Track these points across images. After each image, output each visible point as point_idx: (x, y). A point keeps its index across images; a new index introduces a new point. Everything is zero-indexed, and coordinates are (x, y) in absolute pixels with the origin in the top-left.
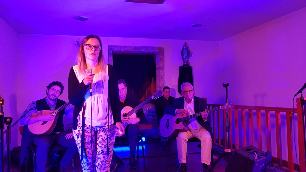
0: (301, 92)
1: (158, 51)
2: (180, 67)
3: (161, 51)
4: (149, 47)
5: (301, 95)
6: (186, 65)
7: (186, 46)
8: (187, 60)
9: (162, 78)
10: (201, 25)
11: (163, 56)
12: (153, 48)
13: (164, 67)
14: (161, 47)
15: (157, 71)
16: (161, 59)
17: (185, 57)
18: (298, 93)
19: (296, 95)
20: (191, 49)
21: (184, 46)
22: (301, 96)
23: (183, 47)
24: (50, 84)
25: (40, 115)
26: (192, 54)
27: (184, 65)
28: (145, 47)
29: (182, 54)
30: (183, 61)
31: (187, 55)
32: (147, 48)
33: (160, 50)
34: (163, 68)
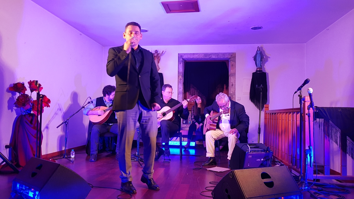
0: (301, 90)
1: (229, 57)
2: (253, 73)
3: (233, 56)
4: (220, 53)
6: (259, 71)
7: (260, 50)
8: (261, 66)
9: (232, 85)
11: (235, 62)
12: (224, 54)
14: (233, 53)
16: (232, 65)
17: (258, 62)
18: (298, 90)
19: (296, 92)
21: (258, 50)
27: (257, 71)
28: (215, 54)
29: (255, 58)
30: (256, 66)
31: (260, 60)
32: (217, 54)
34: (234, 74)
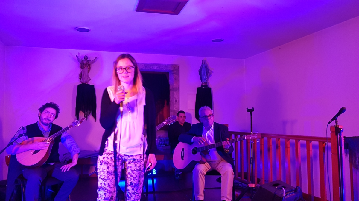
0: (336, 119)
1: (172, 69)
2: (198, 88)
3: (176, 69)
4: (162, 64)
5: (336, 122)
6: (205, 86)
7: (205, 64)
8: (206, 81)
9: (176, 101)
10: (222, 40)
11: (178, 75)
12: (166, 65)
13: (179, 88)
14: (176, 65)
15: (171, 93)
16: (175, 79)
17: (204, 76)
18: (332, 120)
19: (330, 123)
20: (211, 68)
21: (203, 63)
22: (335, 124)
23: (202, 66)
24: (43, 106)
25: (31, 142)
26: (212, 74)
27: (202, 86)
28: (157, 64)
29: (200, 73)
30: (201, 81)
31: (205, 75)
32: (159, 65)
33: (174, 68)
34: (177, 89)
